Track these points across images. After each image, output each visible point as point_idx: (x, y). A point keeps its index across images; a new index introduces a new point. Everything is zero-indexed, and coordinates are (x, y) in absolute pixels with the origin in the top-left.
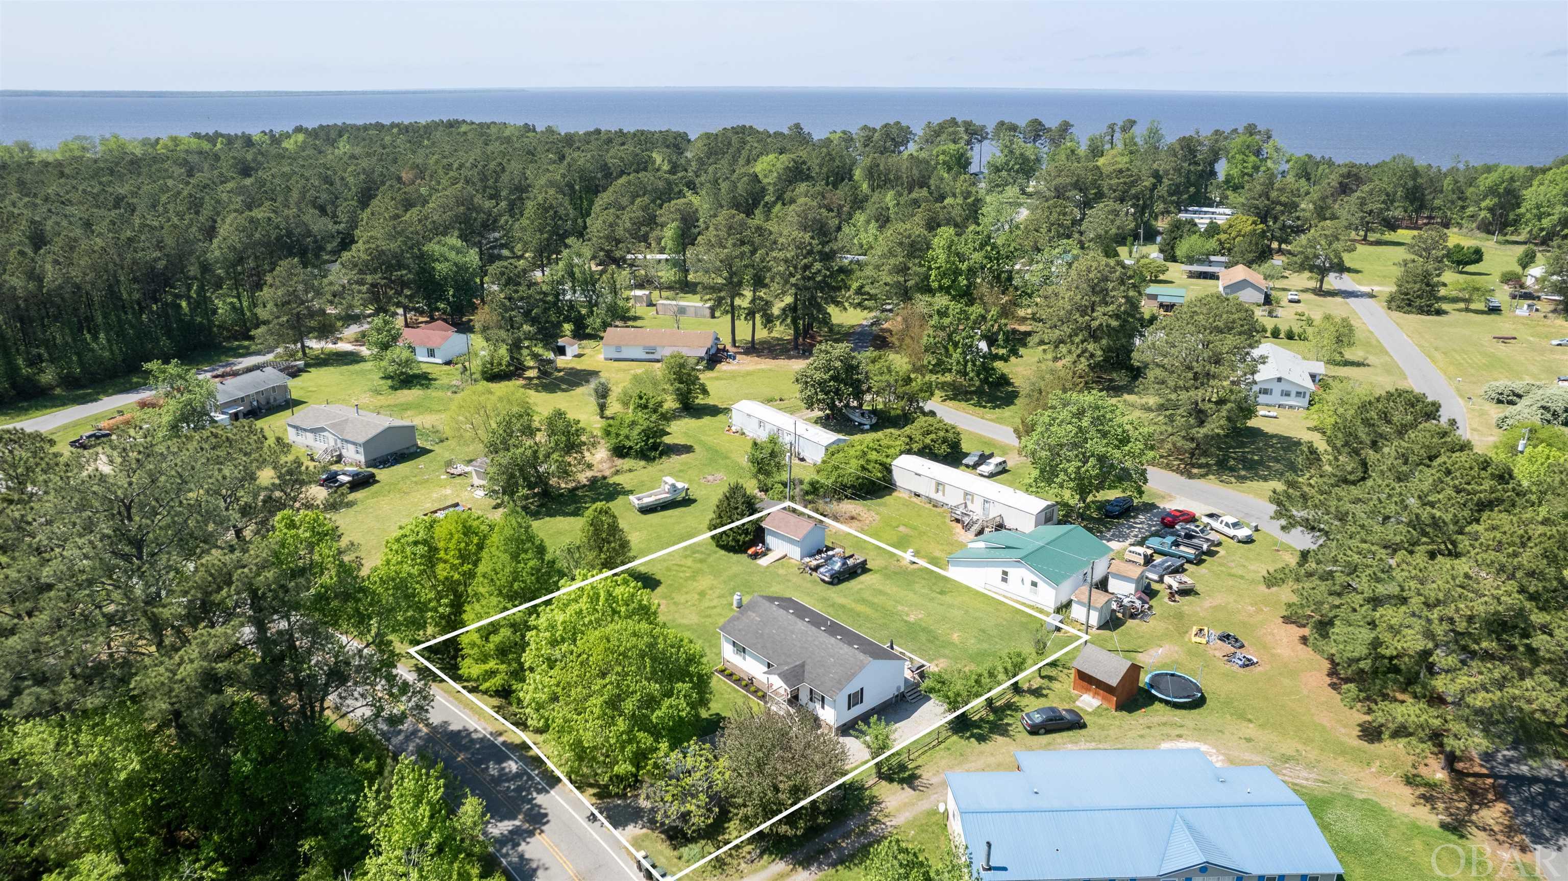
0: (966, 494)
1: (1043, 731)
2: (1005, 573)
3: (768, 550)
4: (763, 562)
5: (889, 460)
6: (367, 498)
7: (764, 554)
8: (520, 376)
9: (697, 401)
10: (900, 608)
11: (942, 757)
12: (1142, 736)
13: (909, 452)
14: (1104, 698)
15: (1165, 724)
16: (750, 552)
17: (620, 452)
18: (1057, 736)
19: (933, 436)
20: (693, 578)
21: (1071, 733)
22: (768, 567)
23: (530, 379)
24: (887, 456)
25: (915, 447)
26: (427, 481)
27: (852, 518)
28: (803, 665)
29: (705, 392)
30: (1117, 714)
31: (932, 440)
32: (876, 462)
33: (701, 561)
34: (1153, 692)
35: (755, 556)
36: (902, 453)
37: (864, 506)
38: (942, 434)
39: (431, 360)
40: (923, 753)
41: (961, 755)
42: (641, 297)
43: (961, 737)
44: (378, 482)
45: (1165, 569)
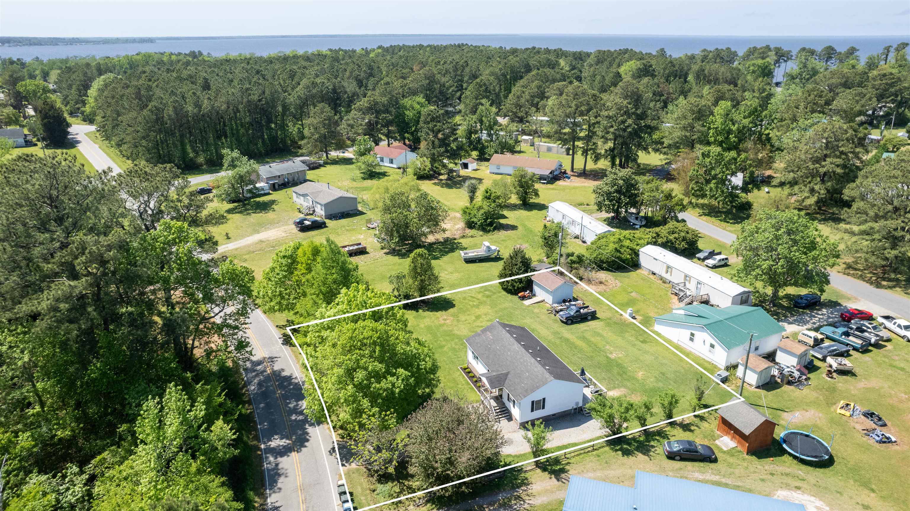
0: (686, 276)
1: (678, 458)
2: (692, 335)
3: (534, 295)
4: (527, 302)
5: (638, 248)
6: (317, 235)
7: (529, 298)
8: (436, 178)
9: (531, 201)
10: (608, 347)
11: (591, 461)
12: (763, 480)
13: (655, 243)
14: (739, 442)
15: (787, 475)
16: (520, 295)
17: (470, 225)
18: (689, 464)
19: (676, 235)
20: (477, 306)
21: (702, 464)
22: (529, 306)
23: (441, 180)
24: (638, 245)
25: (660, 241)
26: (354, 230)
27: (601, 283)
28: (507, 374)
29: (537, 195)
30: (747, 457)
31: (675, 238)
32: (628, 247)
33: (488, 297)
34: (784, 446)
35: (523, 298)
36: (648, 243)
37: (613, 276)
38: (683, 234)
39: (391, 165)
40: (578, 455)
41: (606, 462)
42: (527, 140)
43: (612, 449)
44: (327, 227)
45: (830, 352)
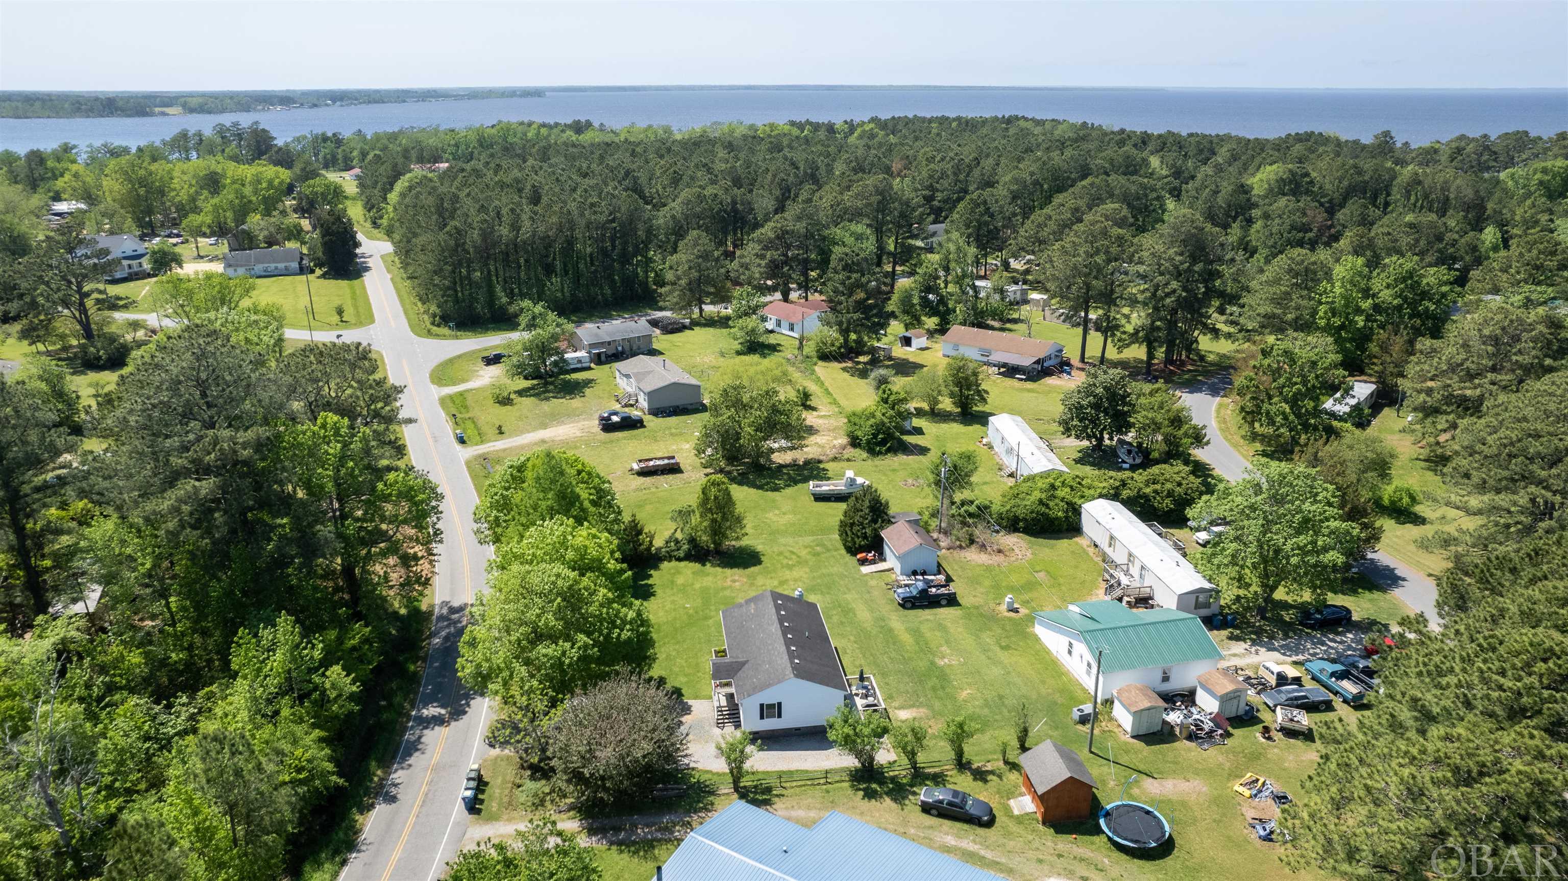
0: (1130, 555)
1: (934, 812)
2: (1071, 645)
3: (885, 560)
4: (866, 569)
5: (1079, 502)
6: (625, 438)
7: (873, 562)
8: (851, 359)
9: (975, 408)
10: (944, 648)
11: (813, 797)
12: (1040, 861)
13: (1114, 496)
14: (1037, 806)
15: (1082, 860)
16: (859, 556)
17: (855, 442)
18: (947, 823)
19: (1158, 487)
20: (790, 568)
21: (966, 826)
22: (866, 575)
23: (859, 363)
24: (1083, 497)
25: (1125, 493)
26: (681, 434)
27: (1000, 551)
29: (984, 400)
30: (1041, 827)
31: (1156, 491)
32: (1062, 500)
33: (816, 554)
34: (1102, 822)
35: (863, 562)
36: (1101, 496)
37: (1030, 542)
38: (1169, 486)
39: (791, 333)
40: (801, 786)
41: (832, 802)
43: (852, 786)
44: (644, 427)
45: (1291, 699)
